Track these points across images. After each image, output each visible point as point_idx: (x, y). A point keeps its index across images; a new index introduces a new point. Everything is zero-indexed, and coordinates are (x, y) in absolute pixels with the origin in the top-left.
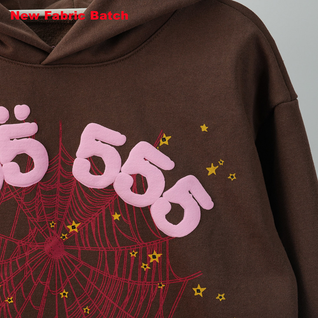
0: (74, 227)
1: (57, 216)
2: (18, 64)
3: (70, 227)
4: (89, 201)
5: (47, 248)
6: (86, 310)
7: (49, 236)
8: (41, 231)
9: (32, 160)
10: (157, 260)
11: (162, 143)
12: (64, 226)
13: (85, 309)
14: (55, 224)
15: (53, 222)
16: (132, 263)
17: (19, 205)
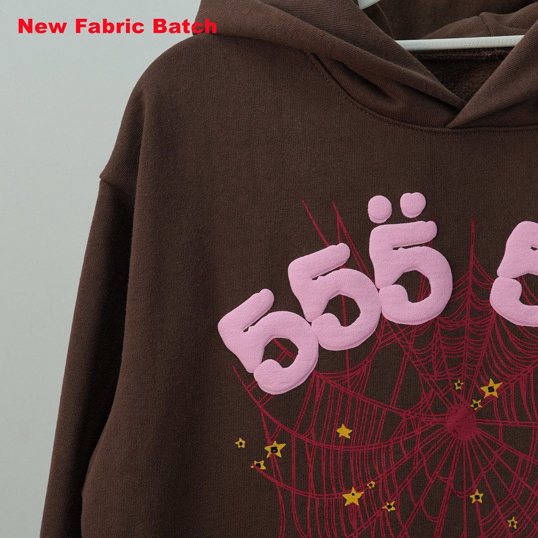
0: (491, 389)
1: (465, 371)
2: (408, 128)
3: (485, 389)
4: (518, 348)
5: (450, 422)
6: (513, 523)
7: (453, 404)
8: (441, 395)
9: (427, 281)
12: (475, 388)
13: (509, 521)
14: (463, 384)
15: (459, 382)
17: (405, 353)
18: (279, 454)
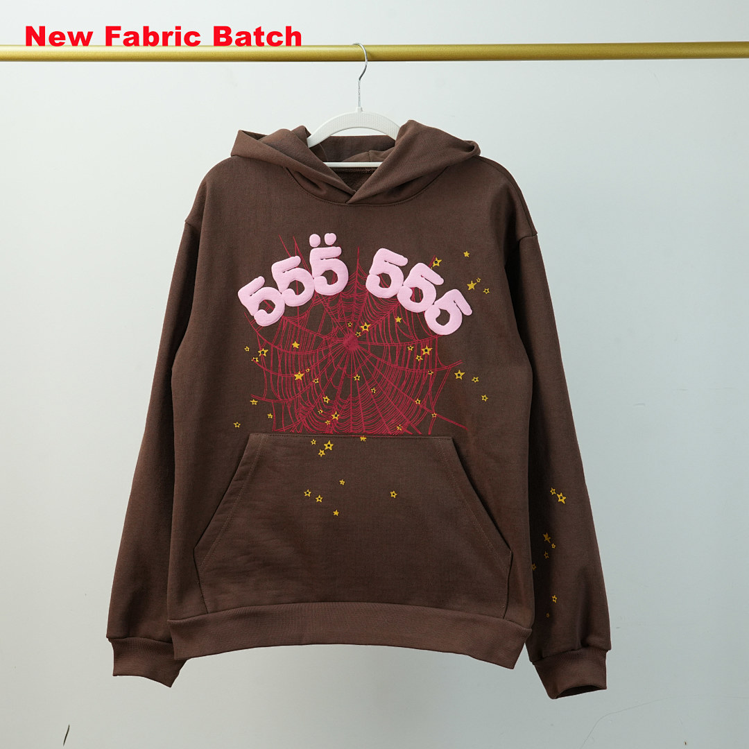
0: (365, 327)
1: (354, 318)
2: (329, 203)
3: (363, 327)
4: (378, 308)
5: (345, 342)
7: (347, 333)
8: (341, 329)
9: (336, 275)
10: (428, 353)
11: (434, 265)
12: (358, 326)
13: (372, 390)
14: (352, 324)
15: (350, 323)
16: (409, 356)
17: (325, 309)
18: (265, 355)
